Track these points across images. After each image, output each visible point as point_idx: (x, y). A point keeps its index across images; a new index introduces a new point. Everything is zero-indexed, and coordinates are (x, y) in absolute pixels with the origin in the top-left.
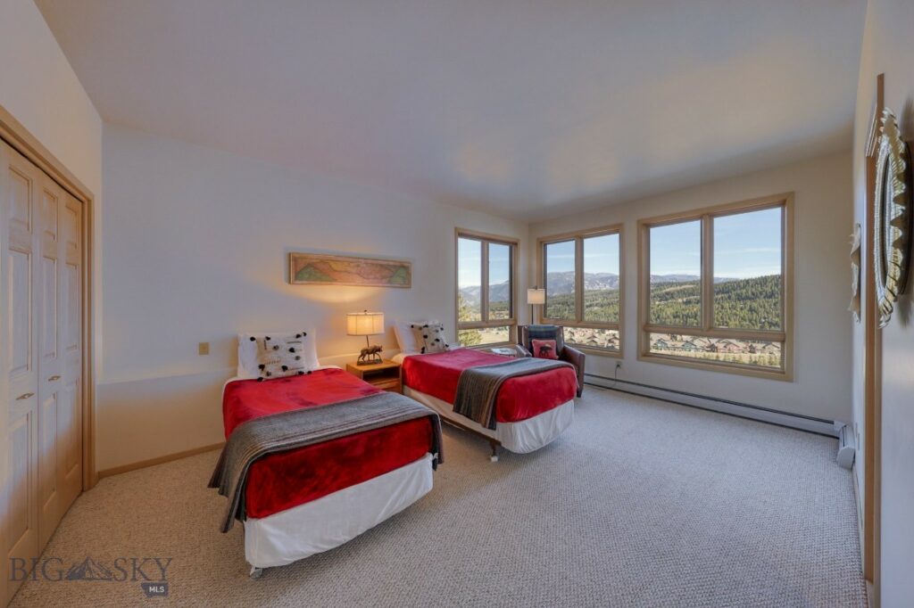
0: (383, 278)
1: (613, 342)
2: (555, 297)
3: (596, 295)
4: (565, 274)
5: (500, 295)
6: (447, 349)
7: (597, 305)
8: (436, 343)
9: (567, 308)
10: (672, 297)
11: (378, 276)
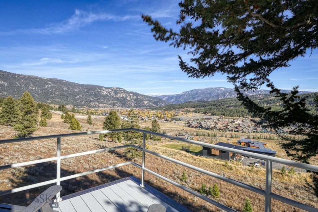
1: (238, 128)
2: (209, 102)
3: (232, 101)
4: (215, 88)
5: (179, 100)
7: (232, 106)
9: (216, 108)
10: (274, 102)
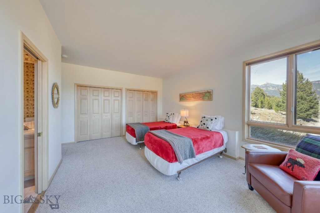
0: (200, 97)
6: (208, 129)
8: (203, 125)
11: (199, 97)
